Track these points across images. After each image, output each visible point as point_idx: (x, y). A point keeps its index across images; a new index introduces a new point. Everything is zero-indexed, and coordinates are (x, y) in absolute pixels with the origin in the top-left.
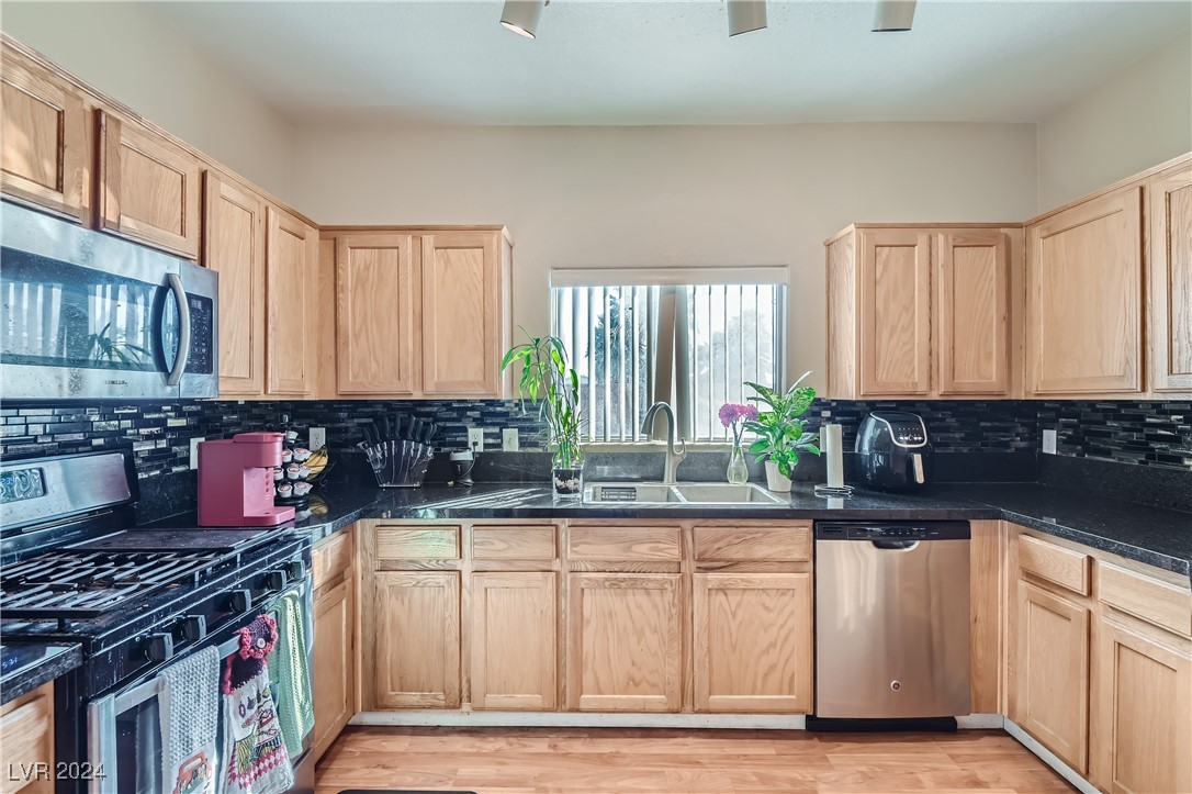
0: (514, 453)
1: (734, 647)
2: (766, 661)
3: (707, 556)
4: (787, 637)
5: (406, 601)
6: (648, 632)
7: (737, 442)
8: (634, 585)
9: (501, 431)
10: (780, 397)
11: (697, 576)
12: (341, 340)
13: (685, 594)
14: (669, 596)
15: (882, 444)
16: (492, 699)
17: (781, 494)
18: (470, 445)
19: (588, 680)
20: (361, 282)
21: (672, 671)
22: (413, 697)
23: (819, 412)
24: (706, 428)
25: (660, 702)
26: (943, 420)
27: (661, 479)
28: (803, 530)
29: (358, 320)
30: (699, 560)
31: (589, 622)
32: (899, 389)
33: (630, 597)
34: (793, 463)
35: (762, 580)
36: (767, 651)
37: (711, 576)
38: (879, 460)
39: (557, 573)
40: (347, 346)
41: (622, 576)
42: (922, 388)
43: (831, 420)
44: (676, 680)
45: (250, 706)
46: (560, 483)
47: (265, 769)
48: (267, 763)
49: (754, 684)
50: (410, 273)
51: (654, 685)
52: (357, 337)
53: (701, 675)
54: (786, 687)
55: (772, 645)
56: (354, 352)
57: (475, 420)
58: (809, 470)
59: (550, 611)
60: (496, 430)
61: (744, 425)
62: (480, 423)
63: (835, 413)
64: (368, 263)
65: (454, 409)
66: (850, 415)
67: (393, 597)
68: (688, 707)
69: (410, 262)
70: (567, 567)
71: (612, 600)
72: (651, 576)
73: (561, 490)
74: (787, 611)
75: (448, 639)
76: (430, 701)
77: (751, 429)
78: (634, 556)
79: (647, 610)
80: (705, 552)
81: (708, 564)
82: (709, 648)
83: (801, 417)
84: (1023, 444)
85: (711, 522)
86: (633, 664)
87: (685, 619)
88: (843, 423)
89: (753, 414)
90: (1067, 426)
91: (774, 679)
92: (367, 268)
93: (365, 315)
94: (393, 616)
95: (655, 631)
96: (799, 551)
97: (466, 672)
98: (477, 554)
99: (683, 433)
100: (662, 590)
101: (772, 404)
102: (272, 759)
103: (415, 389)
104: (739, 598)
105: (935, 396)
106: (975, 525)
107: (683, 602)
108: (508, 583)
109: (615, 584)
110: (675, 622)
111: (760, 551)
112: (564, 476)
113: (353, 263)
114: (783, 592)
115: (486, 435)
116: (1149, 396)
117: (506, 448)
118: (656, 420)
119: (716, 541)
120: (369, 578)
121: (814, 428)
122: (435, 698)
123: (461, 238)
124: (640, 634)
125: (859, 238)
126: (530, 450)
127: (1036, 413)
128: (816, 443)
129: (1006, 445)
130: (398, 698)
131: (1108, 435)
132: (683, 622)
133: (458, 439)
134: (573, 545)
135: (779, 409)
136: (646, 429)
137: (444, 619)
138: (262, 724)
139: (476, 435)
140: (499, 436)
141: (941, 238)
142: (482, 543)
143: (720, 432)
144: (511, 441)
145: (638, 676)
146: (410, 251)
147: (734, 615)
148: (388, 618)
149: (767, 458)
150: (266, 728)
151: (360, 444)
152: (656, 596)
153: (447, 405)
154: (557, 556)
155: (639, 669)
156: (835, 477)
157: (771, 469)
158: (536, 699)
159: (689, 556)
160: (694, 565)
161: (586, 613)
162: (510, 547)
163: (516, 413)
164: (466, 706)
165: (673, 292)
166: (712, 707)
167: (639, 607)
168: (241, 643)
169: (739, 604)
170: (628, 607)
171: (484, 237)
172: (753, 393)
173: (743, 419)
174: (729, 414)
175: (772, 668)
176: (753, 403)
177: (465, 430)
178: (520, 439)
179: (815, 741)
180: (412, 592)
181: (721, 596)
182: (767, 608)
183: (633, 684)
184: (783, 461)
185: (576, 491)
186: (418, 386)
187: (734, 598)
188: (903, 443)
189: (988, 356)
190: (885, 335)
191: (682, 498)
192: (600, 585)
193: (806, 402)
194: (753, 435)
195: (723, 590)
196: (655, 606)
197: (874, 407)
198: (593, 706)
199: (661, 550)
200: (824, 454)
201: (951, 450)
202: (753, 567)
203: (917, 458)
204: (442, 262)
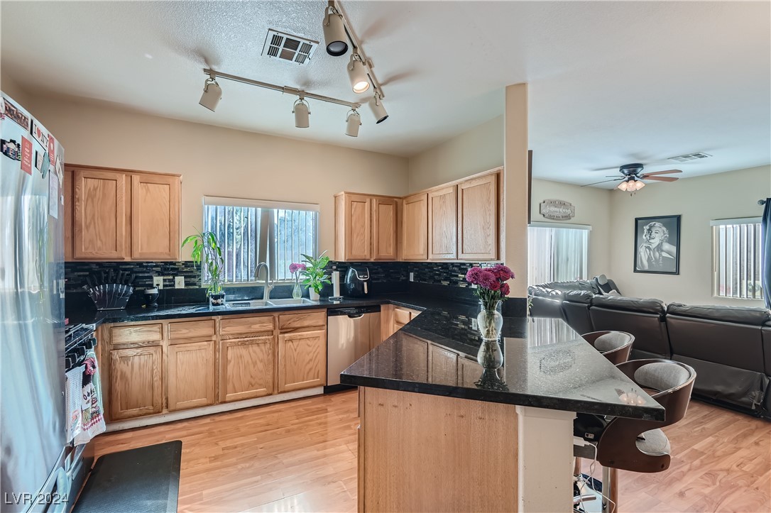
0: (182, 289)
1: (295, 363)
2: (309, 367)
3: (285, 327)
4: (316, 357)
5: (130, 363)
6: (258, 362)
7: (297, 280)
8: (252, 343)
9: (174, 278)
10: (315, 260)
11: (280, 336)
12: (77, 229)
13: (275, 344)
14: (268, 346)
15: (354, 279)
16: (180, 404)
17: (316, 301)
18: (155, 286)
19: (230, 387)
20: (91, 196)
21: (269, 378)
22: (135, 411)
23: (331, 266)
24: (283, 274)
25: (263, 391)
26: (377, 269)
27: (262, 298)
28: (323, 313)
29: (89, 218)
30: (281, 329)
31: (230, 361)
32: (359, 258)
33: (250, 348)
34: (320, 288)
35: (307, 335)
36: (308, 363)
37: (286, 335)
38: (353, 286)
39: (215, 341)
40: (81, 232)
41: (246, 340)
42: (368, 257)
43: (336, 270)
44: (271, 381)
45: (88, 395)
46: (214, 301)
47: (94, 423)
48: (95, 420)
49: (304, 377)
50: (124, 195)
51: (260, 385)
52: (87, 227)
53: (281, 376)
54: (316, 376)
55: (311, 360)
56: (85, 235)
57: (157, 272)
58: (327, 290)
59: (211, 359)
60: (171, 277)
61: (300, 272)
62: (160, 274)
63: (338, 267)
64: (96, 186)
65: (144, 267)
66: (343, 267)
67: (122, 362)
68: (276, 392)
69: (124, 188)
70: (219, 338)
71: (242, 351)
72: (260, 338)
73: (214, 304)
74: (316, 346)
75: (155, 379)
76: (145, 411)
77: (303, 274)
78: (252, 330)
79: (258, 353)
80: (284, 325)
81: (285, 330)
82: (285, 365)
83: (323, 269)
84: (404, 278)
85: (286, 313)
86: (251, 377)
87: (275, 354)
88: (340, 271)
89: (305, 268)
90: (416, 271)
91: (311, 374)
92: (95, 189)
93: (94, 215)
94: (122, 372)
95: (261, 361)
96: (321, 322)
97: (165, 394)
98: (172, 336)
99: (272, 277)
100: (265, 343)
101: (312, 263)
102: (97, 419)
103: (126, 256)
104: (297, 343)
105: (372, 260)
106: (382, 307)
107: (274, 348)
108: (188, 349)
109: (243, 344)
110: (270, 356)
111: (306, 323)
112: (216, 297)
113: (85, 186)
114: (315, 338)
115: (164, 280)
116: (428, 261)
117: (177, 287)
118: (259, 271)
119: (289, 320)
120: (106, 355)
121: (330, 273)
122: (147, 409)
123: (156, 179)
124: (255, 364)
125: (345, 197)
126: (191, 287)
127: (408, 266)
128: (330, 279)
129: (399, 278)
130: (125, 413)
131: (425, 274)
132: (274, 355)
133: (147, 283)
134: (223, 328)
135: (315, 265)
136: (257, 276)
137: (153, 370)
138: (93, 404)
139: (158, 281)
140: (173, 280)
141: (374, 200)
142: (175, 331)
143: (289, 276)
144: (180, 282)
145: (253, 382)
146: (124, 182)
147: (295, 350)
148: (119, 374)
149: (310, 286)
150: (94, 406)
151: (85, 287)
152: (262, 346)
153: (140, 264)
154: (215, 333)
155: (254, 379)
156: (336, 293)
157: (312, 291)
158: (204, 401)
159: (277, 328)
160: (279, 331)
161: (229, 357)
162: (190, 332)
163: (183, 269)
164: (165, 411)
165: (268, 211)
166: (286, 389)
167: (255, 352)
168: (86, 367)
169: (297, 346)
170: (249, 352)
171: (170, 180)
172: (304, 259)
173: (300, 270)
174: (294, 268)
175: (311, 369)
176: (304, 263)
177: (151, 278)
178: (185, 282)
179: (327, 396)
180: (133, 359)
181: (290, 343)
182: (309, 346)
183: (251, 385)
184: (316, 287)
185: (222, 304)
186: (129, 254)
187: (296, 343)
188: (361, 278)
189: (390, 245)
190: (355, 236)
191: (273, 304)
192: (236, 344)
193: (325, 263)
194: (304, 277)
195: (291, 340)
196: (262, 350)
197: (352, 264)
198: (233, 398)
199: (265, 326)
200: (332, 284)
201: (380, 281)
202: (303, 329)
203: (365, 284)
204: (144, 190)
